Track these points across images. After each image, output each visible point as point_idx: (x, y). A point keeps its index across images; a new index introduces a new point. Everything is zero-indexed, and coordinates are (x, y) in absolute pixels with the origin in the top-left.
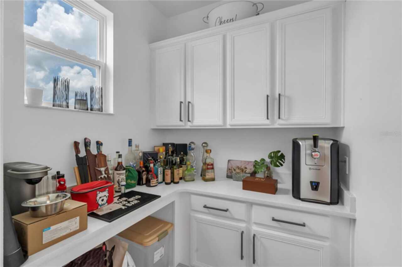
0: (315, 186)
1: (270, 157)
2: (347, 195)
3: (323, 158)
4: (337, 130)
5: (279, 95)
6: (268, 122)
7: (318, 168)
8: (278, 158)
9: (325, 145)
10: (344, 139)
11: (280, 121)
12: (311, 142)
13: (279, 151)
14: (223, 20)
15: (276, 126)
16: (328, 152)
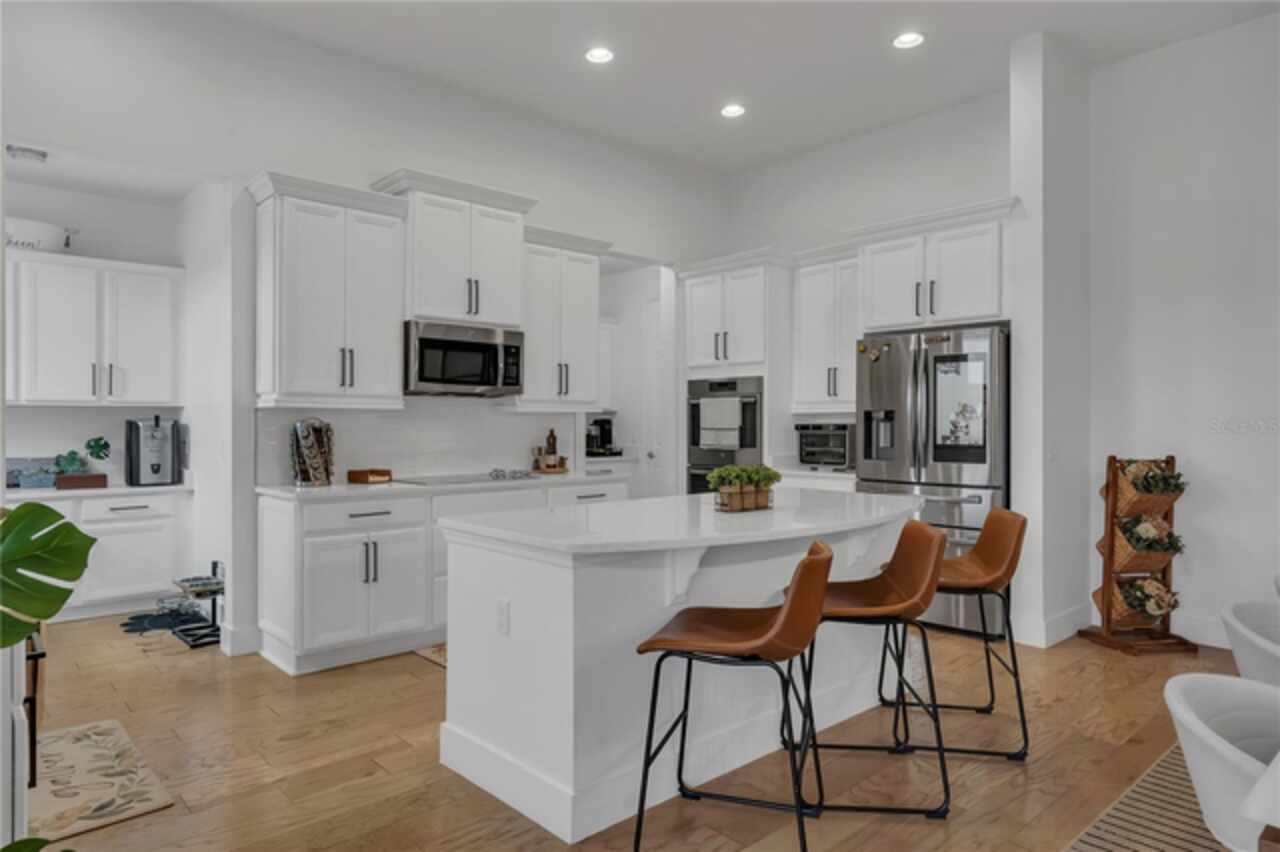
0: (156, 469)
1: (89, 446)
2: (187, 473)
3: (164, 438)
4: (178, 410)
5: (111, 366)
6: (94, 398)
7: (160, 450)
8: (99, 448)
9: (166, 425)
10: (183, 421)
11: (110, 398)
12: (153, 423)
13: (101, 439)
14: (14, 240)
15: (105, 403)
16: (169, 432)
